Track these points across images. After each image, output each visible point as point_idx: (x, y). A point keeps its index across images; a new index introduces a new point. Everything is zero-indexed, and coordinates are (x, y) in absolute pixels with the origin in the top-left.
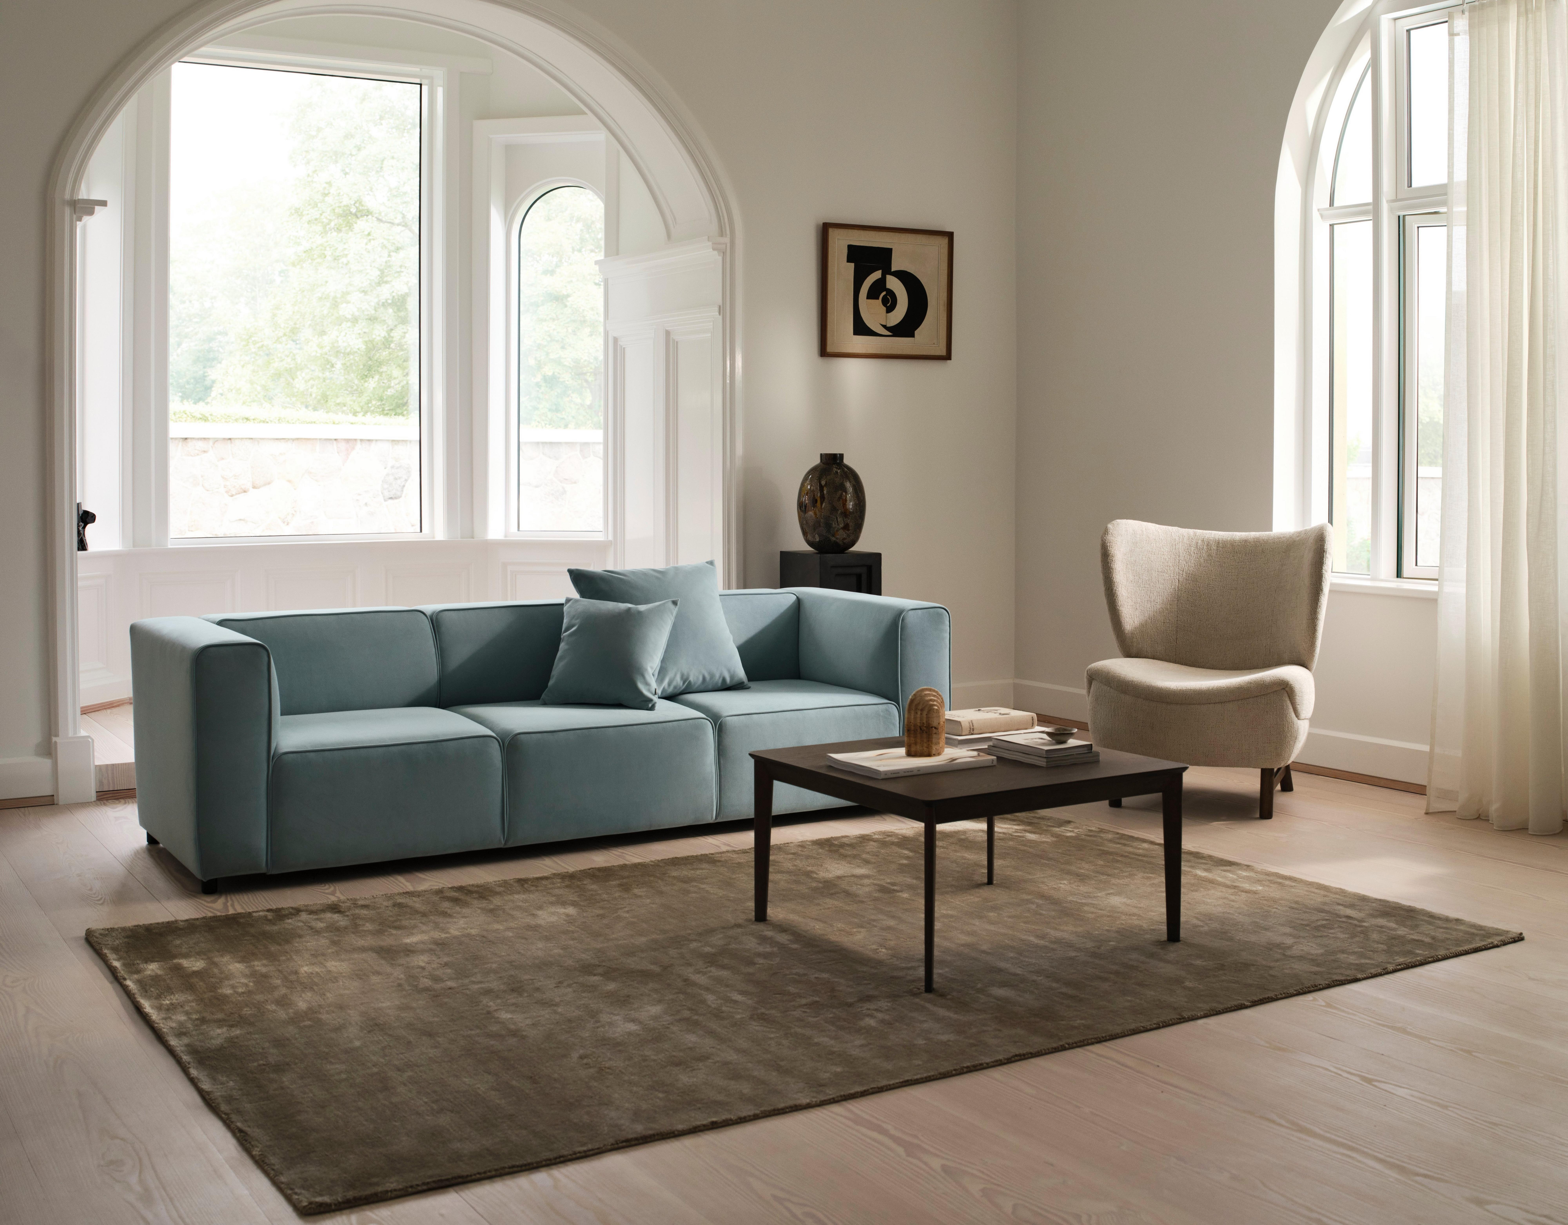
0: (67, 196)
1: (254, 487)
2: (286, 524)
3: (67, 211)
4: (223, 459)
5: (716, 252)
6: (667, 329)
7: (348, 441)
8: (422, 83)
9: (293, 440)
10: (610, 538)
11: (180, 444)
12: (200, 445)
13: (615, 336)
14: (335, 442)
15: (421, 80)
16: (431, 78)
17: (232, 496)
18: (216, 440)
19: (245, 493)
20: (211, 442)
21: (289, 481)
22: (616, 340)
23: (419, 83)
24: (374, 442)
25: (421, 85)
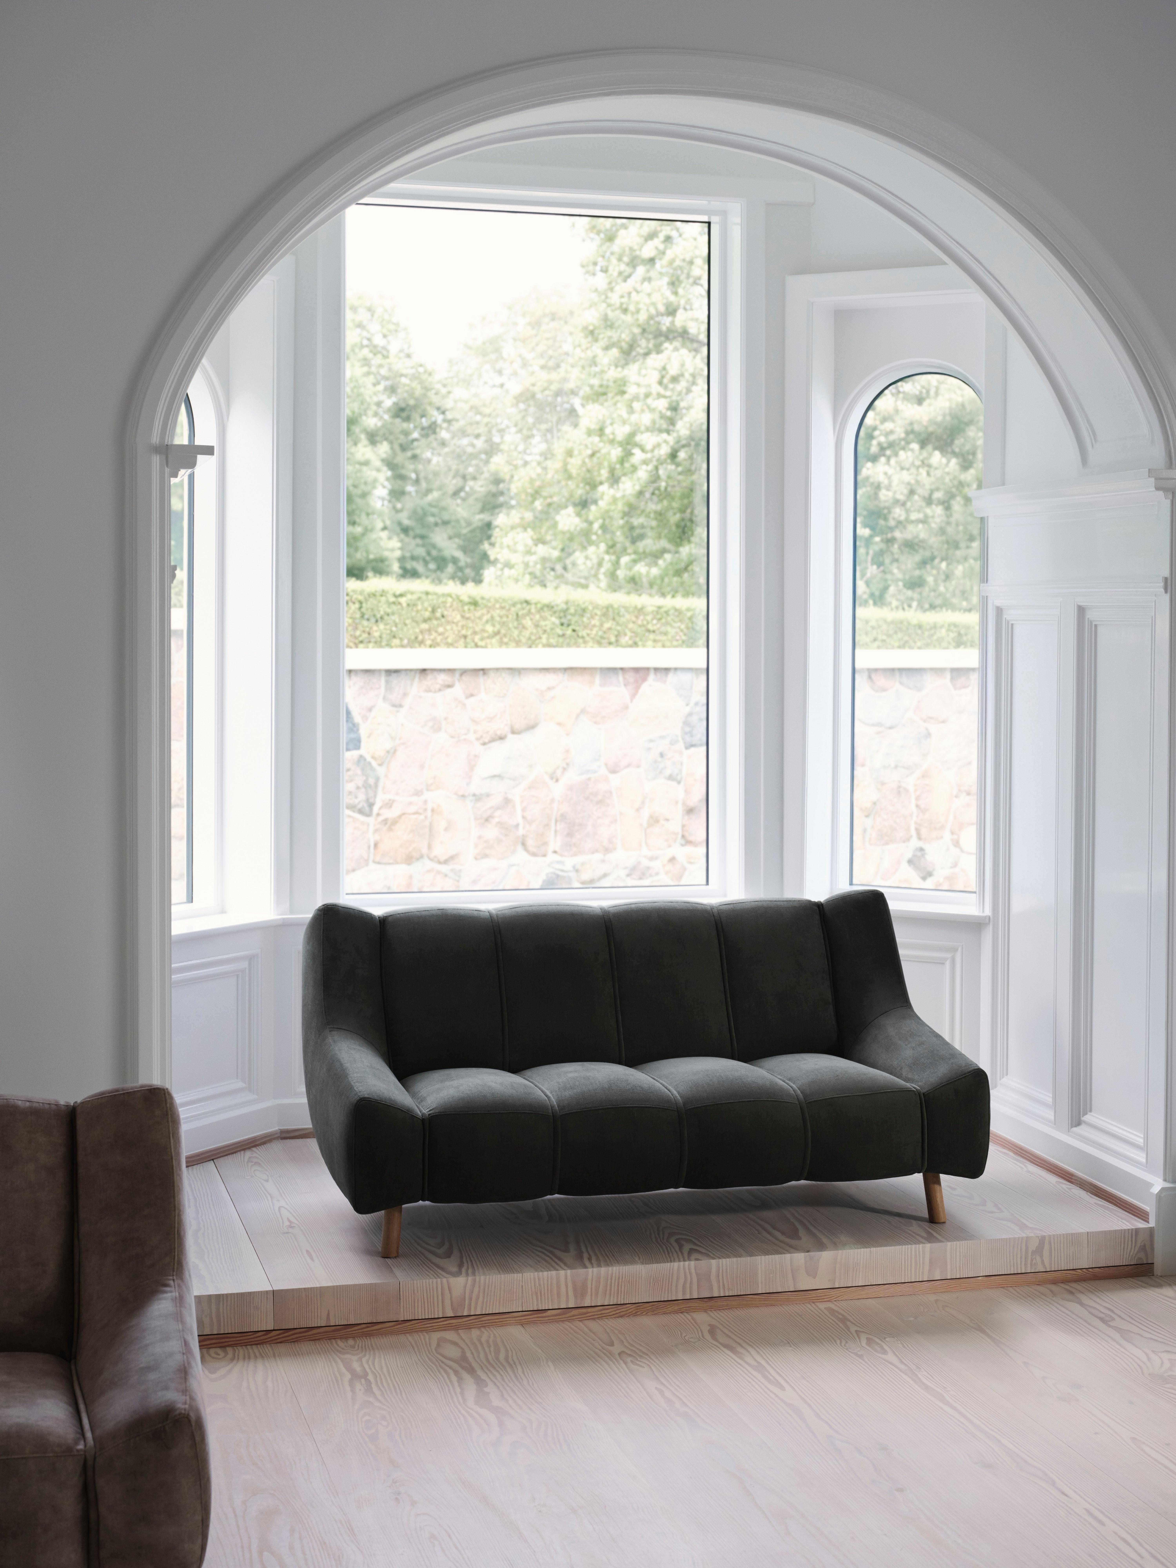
0: (155, 439)
1: (513, 732)
2: (554, 780)
3: (156, 460)
4: (472, 695)
5: (1161, 493)
6: (1079, 604)
7: (637, 670)
8: (712, 221)
9: (566, 670)
10: (988, 912)
11: (417, 676)
12: (442, 678)
13: (998, 605)
14: (620, 672)
15: (709, 218)
16: (724, 214)
17: (484, 744)
18: (464, 672)
19: (501, 741)
20: (457, 674)
21: (559, 724)
22: (999, 611)
23: (707, 220)
24: (672, 671)
25: (709, 223)
